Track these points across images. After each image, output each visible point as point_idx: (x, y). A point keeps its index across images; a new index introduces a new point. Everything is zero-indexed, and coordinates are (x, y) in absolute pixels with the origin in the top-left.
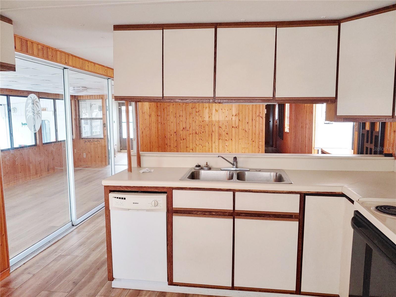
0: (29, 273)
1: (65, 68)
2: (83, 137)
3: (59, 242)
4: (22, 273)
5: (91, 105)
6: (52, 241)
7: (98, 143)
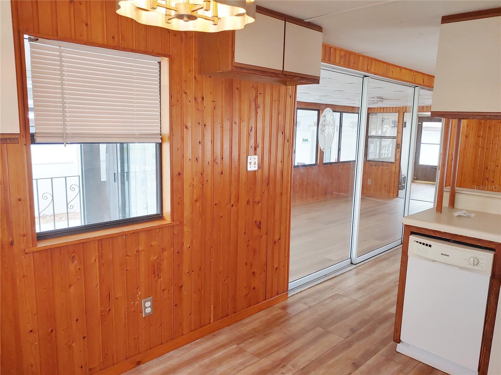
0: (305, 304)
1: (365, 76)
2: (369, 158)
3: (336, 278)
4: (299, 301)
5: (383, 120)
6: (328, 275)
7: (387, 169)
